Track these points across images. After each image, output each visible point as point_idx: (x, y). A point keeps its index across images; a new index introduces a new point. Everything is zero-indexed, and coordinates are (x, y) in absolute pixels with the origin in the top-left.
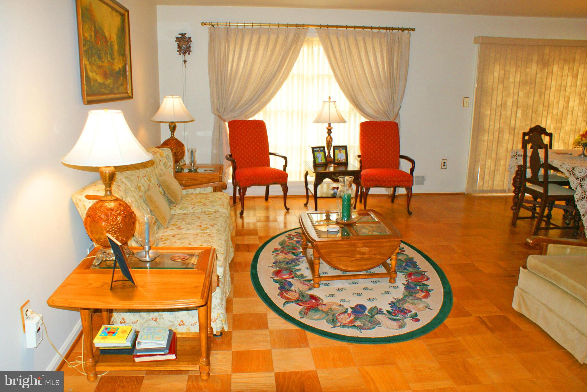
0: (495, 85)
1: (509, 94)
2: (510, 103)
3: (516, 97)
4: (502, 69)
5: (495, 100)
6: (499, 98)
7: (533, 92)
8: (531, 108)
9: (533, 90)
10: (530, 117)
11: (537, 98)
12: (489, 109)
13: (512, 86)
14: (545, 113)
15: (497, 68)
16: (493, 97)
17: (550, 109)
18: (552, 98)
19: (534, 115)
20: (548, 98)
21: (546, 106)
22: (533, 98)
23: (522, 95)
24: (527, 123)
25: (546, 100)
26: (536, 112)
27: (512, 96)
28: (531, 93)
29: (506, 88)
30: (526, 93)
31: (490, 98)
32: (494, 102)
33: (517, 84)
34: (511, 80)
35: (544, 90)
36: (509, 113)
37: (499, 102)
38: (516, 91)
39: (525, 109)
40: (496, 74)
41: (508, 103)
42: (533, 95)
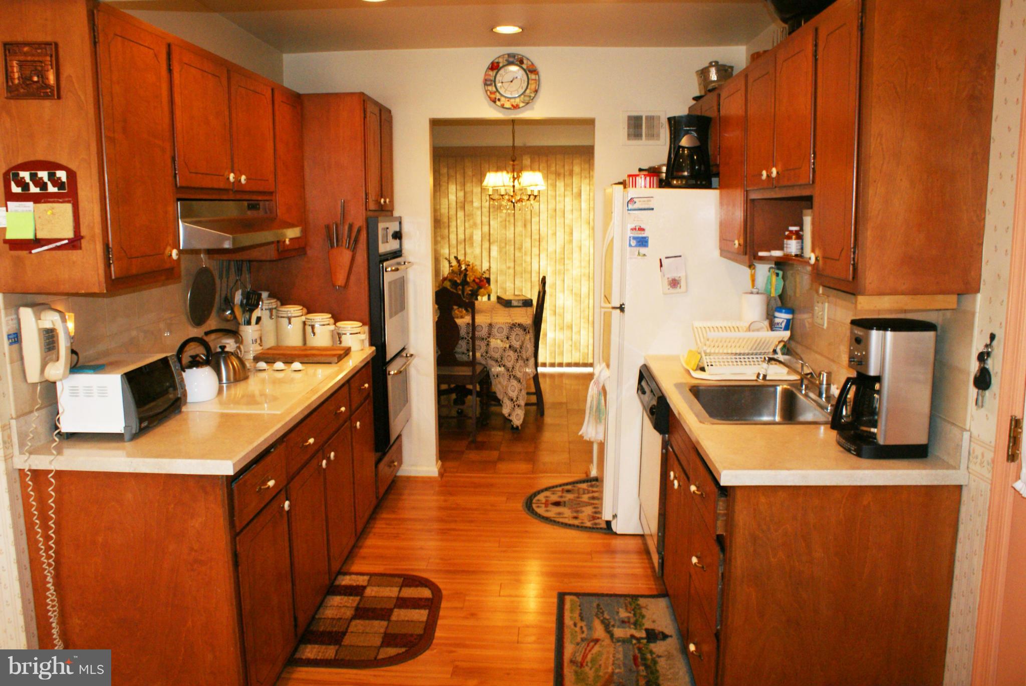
0: (453, 212)
1: (475, 224)
2: (477, 237)
3: (486, 229)
4: (461, 190)
5: (455, 232)
6: (461, 230)
7: (512, 221)
8: (513, 243)
9: (513, 218)
10: (512, 256)
11: (519, 228)
12: (447, 246)
13: (479, 213)
14: (535, 251)
15: (452, 188)
16: (451, 230)
17: (543, 244)
18: (543, 230)
19: (518, 254)
20: (538, 228)
21: (535, 240)
22: (513, 229)
23: (496, 225)
24: (508, 264)
25: (535, 232)
26: (520, 249)
27: (480, 227)
28: (509, 221)
29: (468, 216)
30: (501, 222)
31: (447, 231)
32: (453, 237)
33: (485, 210)
34: (476, 204)
35: (529, 217)
36: (477, 251)
37: (461, 236)
38: (485, 219)
39: (503, 245)
40: (452, 197)
41: (475, 237)
42: (513, 225)
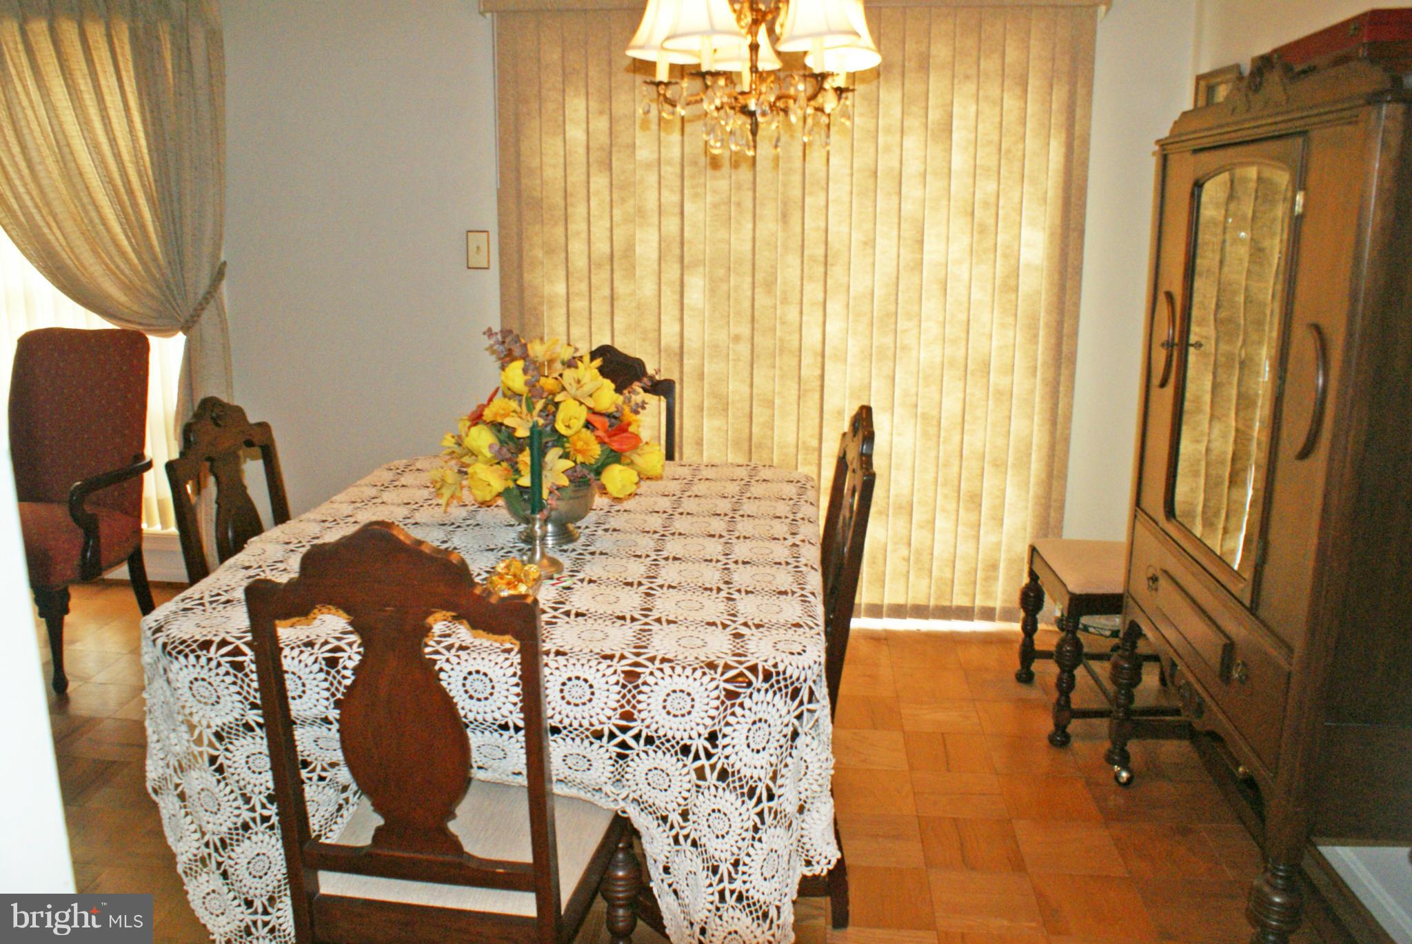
0: (577, 176)
1: (641, 212)
2: (647, 246)
3: (671, 225)
4: (601, 113)
5: (584, 235)
6: (600, 229)
7: (748, 203)
8: (747, 267)
9: (750, 193)
10: (747, 304)
11: (769, 225)
12: (563, 273)
13: (652, 179)
14: (813, 291)
15: (576, 106)
16: (572, 227)
17: (837, 272)
18: (838, 229)
19: (762, 299)
20: (823, 225)
21: (813, 259)
22: (750, 226)
23: (701, 216)
24: (734, 330)
25: (814, 236)
26: (770, 285)
27: (655, 219)
28: (739, 204)
29: (621, 189)
30: (715, 206)
31: (560, 231)
32: (577, 247)
33: (670, 171)
34: (645, 153)
35: (797, 193)
36: (648, 288)
37: (601, 247)
38: (671, 198)
39: (721, 272)
40: (576, 133)
41: (638, 249)
42: (749, 216)
